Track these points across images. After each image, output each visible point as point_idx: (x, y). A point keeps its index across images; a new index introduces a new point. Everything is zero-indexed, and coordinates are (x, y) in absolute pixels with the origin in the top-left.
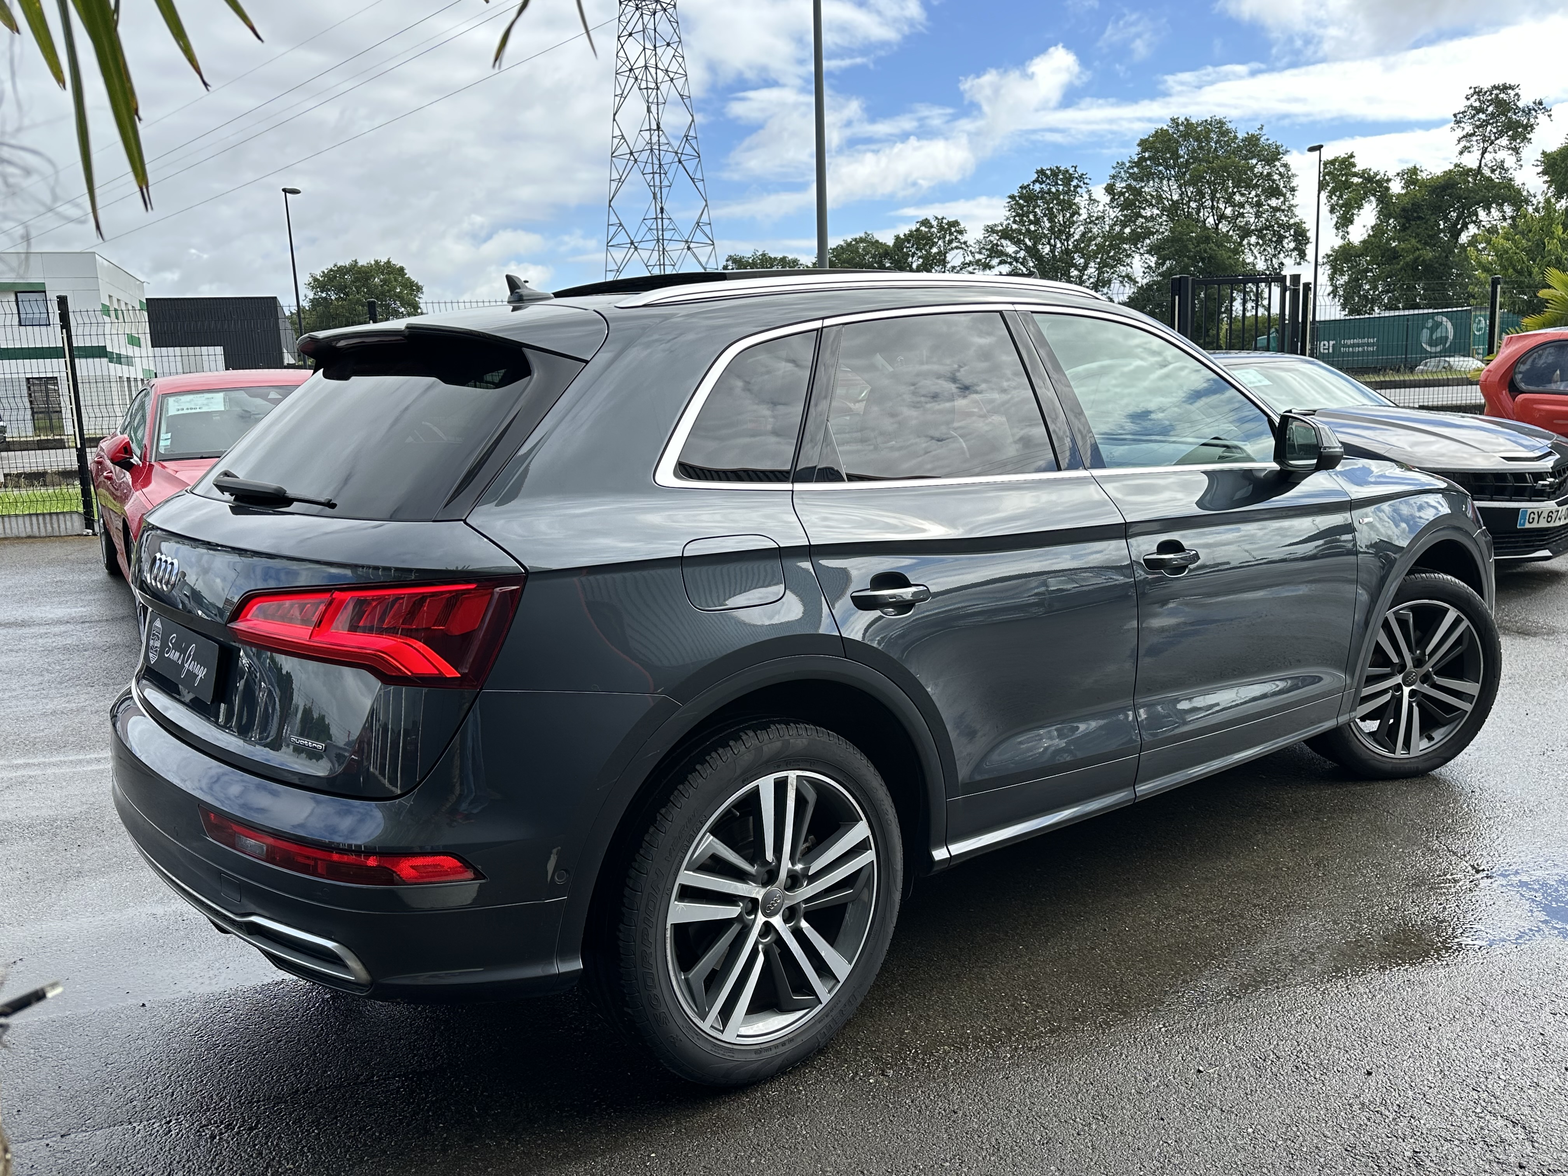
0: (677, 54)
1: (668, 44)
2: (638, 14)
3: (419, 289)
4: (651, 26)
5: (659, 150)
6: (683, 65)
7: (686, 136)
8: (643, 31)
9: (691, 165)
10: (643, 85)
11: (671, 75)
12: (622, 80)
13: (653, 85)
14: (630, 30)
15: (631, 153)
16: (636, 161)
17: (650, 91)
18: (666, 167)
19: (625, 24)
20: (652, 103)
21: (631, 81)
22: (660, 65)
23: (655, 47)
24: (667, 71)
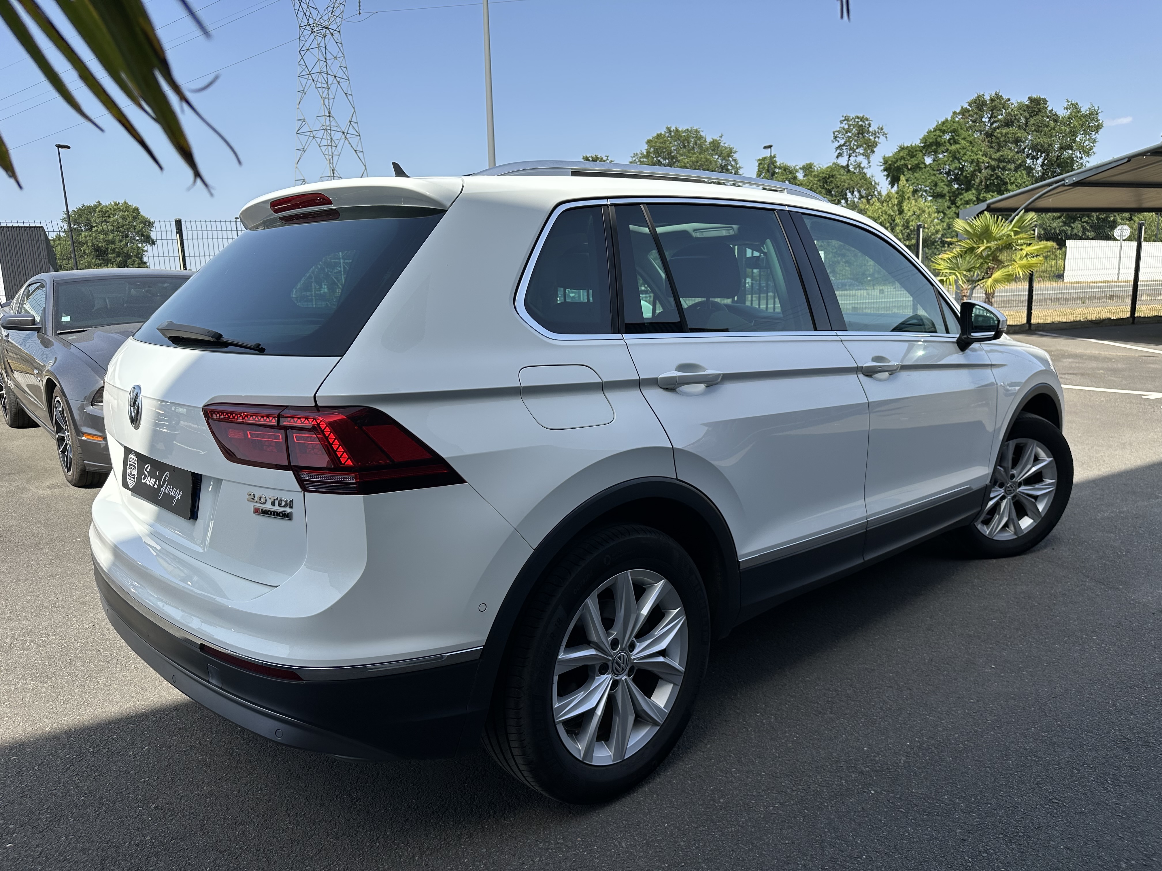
0: (342, 65)
2: (313, 36)
3: (151, 224)
4: (322, 44)
6: (346, 73)
7: (350, 122)
8: (317, 47)
10: (319, 85)
11: (338, 79)
12: (303, 81)
13: (325, 86)
14: (307, 46)
15: (311, 131)
17: (324, 89)
18: (337, 142)
19: (304, 42)
20: (325, 98)
21: (310, 82)
22: (330, 72)
23: (326, 59)
24: (335, 77)
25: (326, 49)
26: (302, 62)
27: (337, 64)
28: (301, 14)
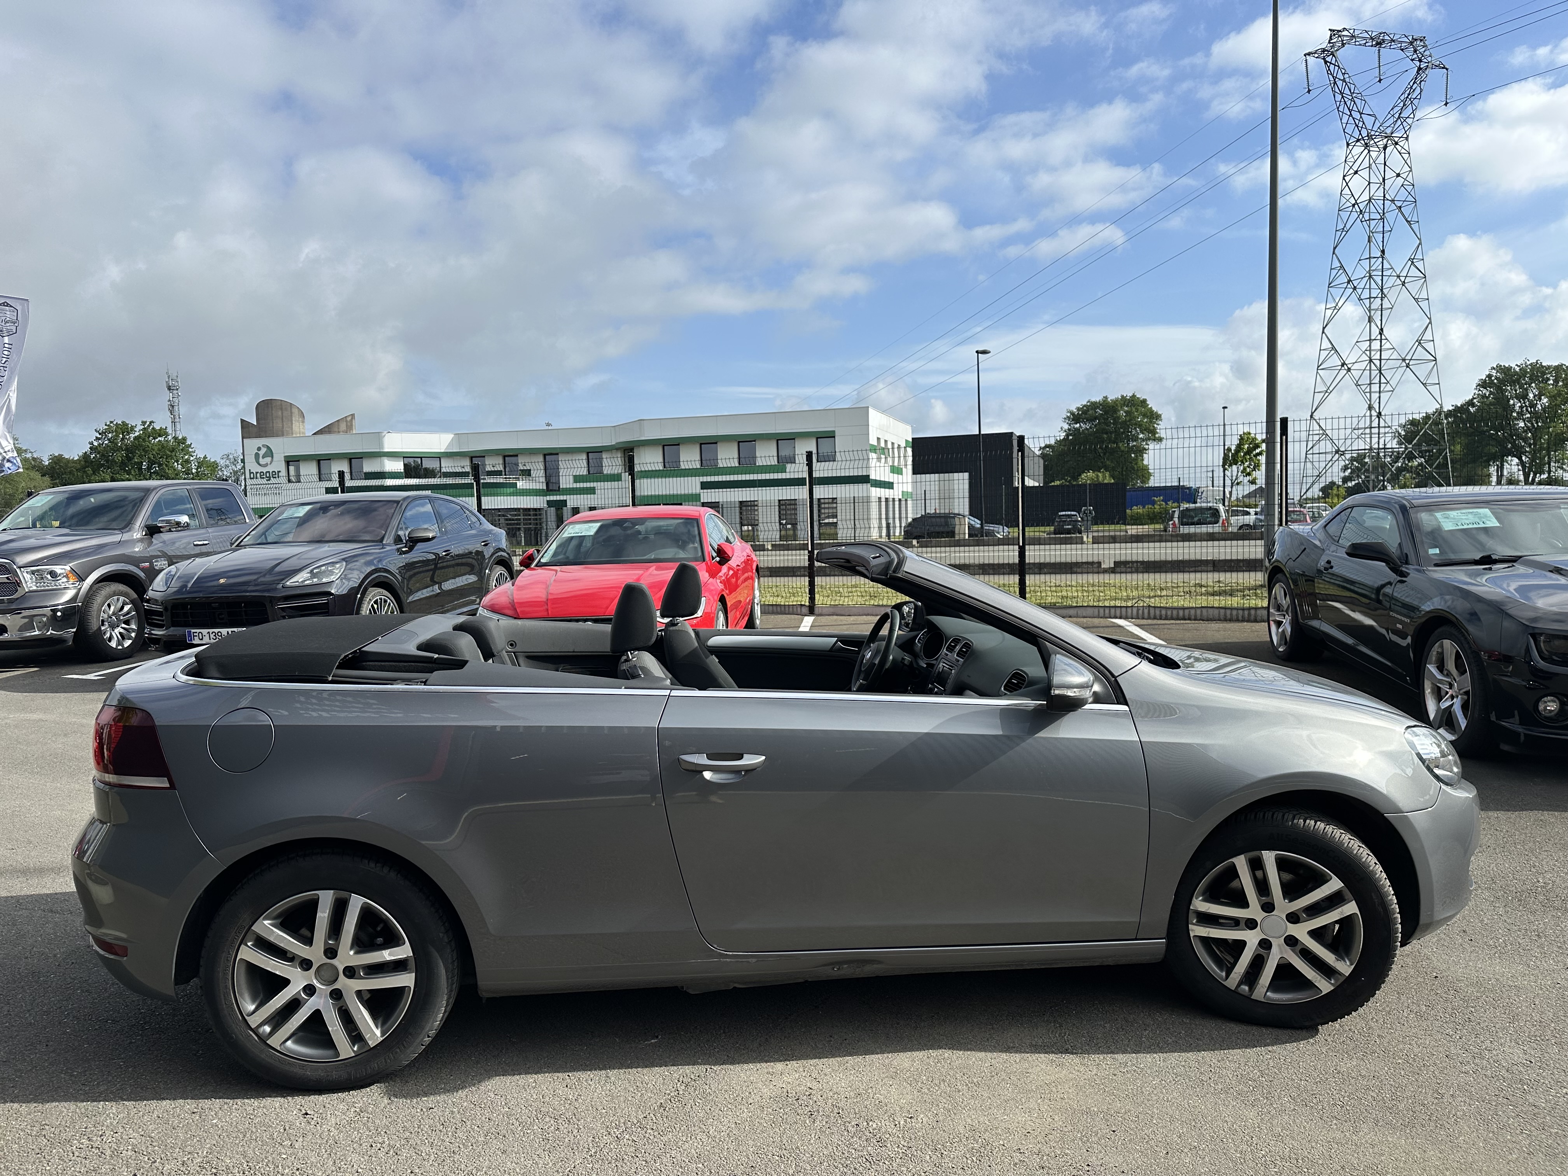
0: (1406, 183)
1: (1398, 175)
2: (1366, 151)
3: (1158, 417)
4: (1381, 160)
5: (1382, 276)
7: (1412, 260)
8: (1370, 167)
10: (1367, 217)
11: (1399, 204)
14: (1355, 168)
16: (1355, 288)
17: (1373, 223)
19: (1351, 164)
23: (1384, 180)
24: (1393, 201)
25: (1385, 164)
26: (1347, 191)
28: (1350, 130)
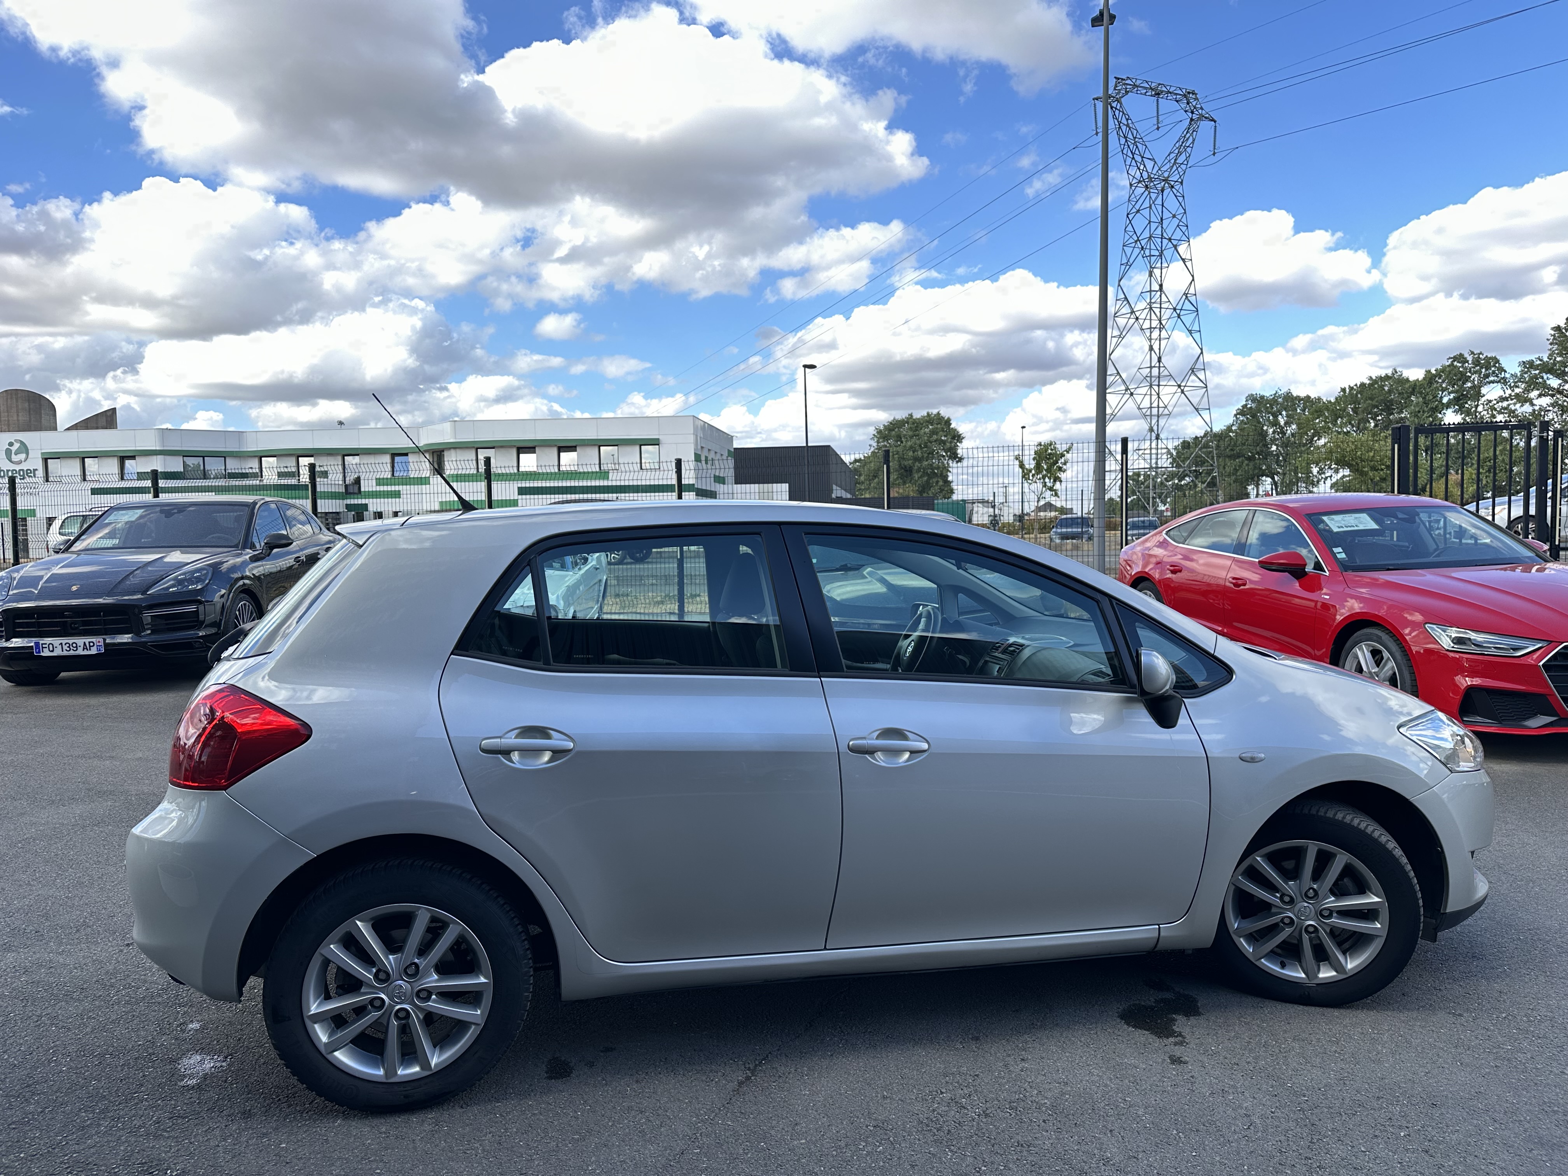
0: (1181, 224)
1: (1174, 216)
2: (1147, 192)
3: (960, 437)
4: (1159, 201)
5: (1161, 308)
6: (1186, 233)
7: (1186, 294)
8: (1150, 207)
9: (1188, 319)
10: (1147, 253)
11: (1175, 242)
12: (1128, 250)
13: (1157, 254)
14: (1137, 207)
15: (1133, 312)
16: (1137, 319)
17: (1153, 259)
18: (1164, 322)
19: (1133, 203)
20: (1155, 268)
21: (1137, 251)
22: (1165, 235)
23: (1162, 219)
24: (1170, 240)
25: (1163, 205)
26: (1130, 228)
27: (1175, 222)
28: (1132, 171)
